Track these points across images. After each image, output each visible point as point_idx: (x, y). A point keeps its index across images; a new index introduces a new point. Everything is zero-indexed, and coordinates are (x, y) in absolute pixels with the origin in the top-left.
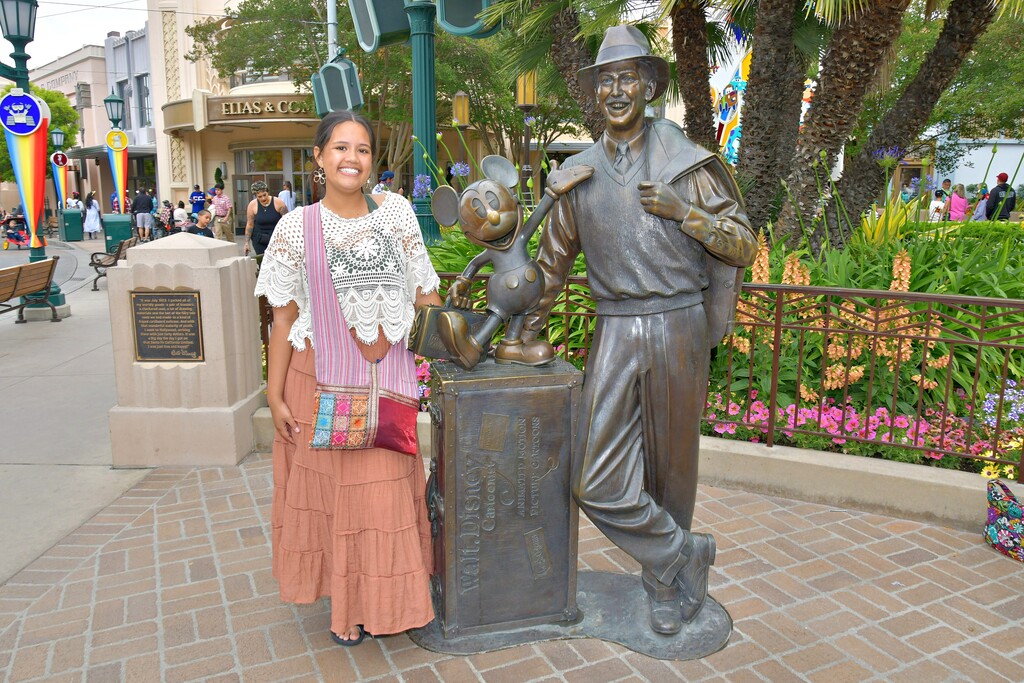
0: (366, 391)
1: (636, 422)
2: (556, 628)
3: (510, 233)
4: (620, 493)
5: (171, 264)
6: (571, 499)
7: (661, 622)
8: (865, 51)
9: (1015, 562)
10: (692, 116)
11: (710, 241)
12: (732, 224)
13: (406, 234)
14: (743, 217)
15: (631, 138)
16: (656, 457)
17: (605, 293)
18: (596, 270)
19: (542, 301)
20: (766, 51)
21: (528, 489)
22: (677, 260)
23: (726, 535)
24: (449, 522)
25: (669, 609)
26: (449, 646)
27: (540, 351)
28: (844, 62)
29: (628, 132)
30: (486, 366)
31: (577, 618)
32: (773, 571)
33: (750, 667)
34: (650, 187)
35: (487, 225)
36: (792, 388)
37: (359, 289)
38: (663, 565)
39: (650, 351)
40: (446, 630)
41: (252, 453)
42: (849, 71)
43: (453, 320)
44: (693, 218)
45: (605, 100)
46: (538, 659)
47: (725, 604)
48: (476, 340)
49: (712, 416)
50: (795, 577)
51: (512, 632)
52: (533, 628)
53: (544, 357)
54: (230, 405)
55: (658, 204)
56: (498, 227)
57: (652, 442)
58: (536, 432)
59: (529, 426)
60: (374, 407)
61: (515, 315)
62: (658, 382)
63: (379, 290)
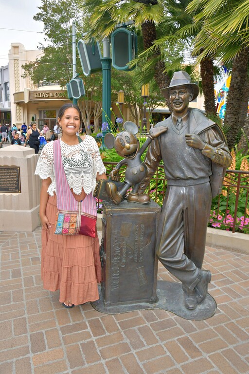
0: (76, 213)
1: (182, 227)
2: (148, 304)
3: (134, 152)
4: (174, 255)
5: (9, 157)
6: (155, 256)
7: (189, 304)
10: (207, 102)
11: (213, 158)
12: (221, 150)
13: (93, 152)
14: (227, 148)
15: (183, 116)
16: (189, 241)
17: (171, 177)
18: (167, 168)
19: (146, 178)
20: (237, 78)
22: (200, 165)
23: (215, 268)
24: (108, 263)
25: (192, 299)
26: (106, 310)
29: (182, 114)
30: (124, 203)
31: (156, 301)
32: (233, 284)
33: (223, 325)
34: (190, 136)
35: (125, 149)
36: (243, 210)
37: (74, 173)
38: (190, 283)
39: (188, 200)
40: (106, 304)
41: (38, 227)
43: (111, 186)
44: (207, 148)
45: (173, 101)
46: (141, 317)
47: (214, 297)
48: (120, 194)
49: (211, 220)
50: (242, 287)
51: (131, 305)
52: (139, 304)
53: (146, 200)
54: (30, 209)
55: (193, 143)
56: (129, 150)
57: (188, 235)
58: (142, 230)
59: (140, 227)
60: (79, 219)
61: (136, 184)
62: (191, 212)
63: (82, 174)
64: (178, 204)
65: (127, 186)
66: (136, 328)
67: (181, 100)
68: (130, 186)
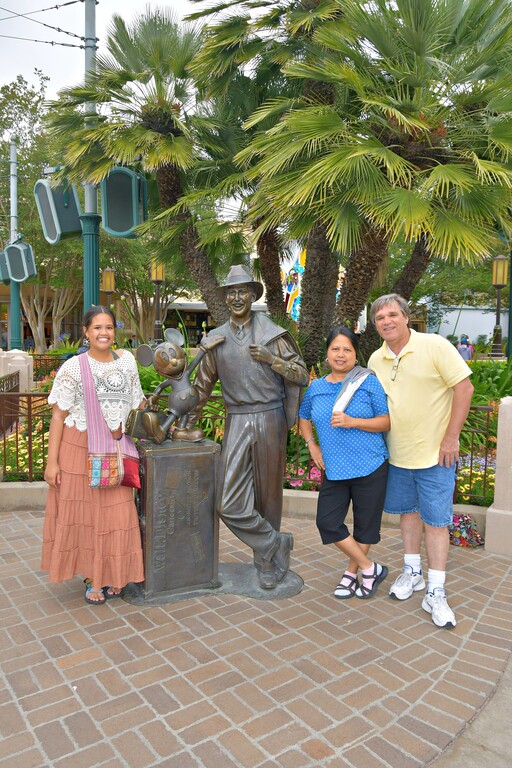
0: (114, 455)
1: (250, 471)
2: (208, 590)
3: (181, 371)
4: (242, 510)
6: (215, 513)
7: (265, 583)
8: (369, 264)
9: (453, 546)
10: (271, 295)
11: (286, 375)
12: (296, 365)
14: (302, 362)
17: (232, 402)
18: (227, 389)
20: (314, 259)
21: (192, 509)
22: (269, 384)
24: (148, 531)
25: (269, 576)
26: (148, 602)
27: (197, 434)
28: (357, 269)
29: (243, 319)
30: (168, 443)
31: (219, 585)
33: (313, 600)
34: (255, 347)
35: (170, 366)
37: (110, 401)
38: (266, 549)
39: (256, 432)
40: (146, 593)
42: (360, 274)
43: (151, 416)
44: (277, 363)
46: (200, 605)
47: (299, 574)
48: (162, 428)
49: (289, 477)
51: (184, 593)
52: (195, 591)
53: (200, 437)
55: (259, 356)
56: (175, 367)
57: (258, 482)
58: (196, 478)
59: (193, 474)
60: (121, 464)
61: (183, 415)
62: (261, 449)
63: (121, 403)
64: (244, 437)
65: (171, 418)
66: (196, 616)
67: (241, 301)
68: (177, 418)
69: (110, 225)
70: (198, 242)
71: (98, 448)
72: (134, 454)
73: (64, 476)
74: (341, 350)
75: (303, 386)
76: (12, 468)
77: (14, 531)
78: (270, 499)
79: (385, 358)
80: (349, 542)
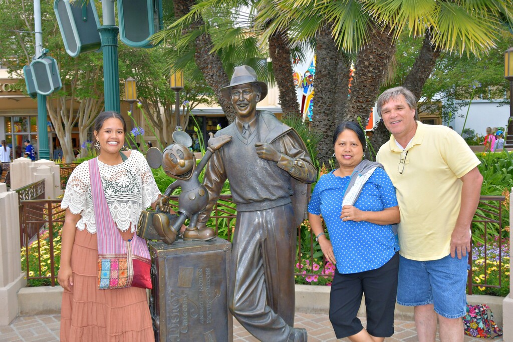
0: (125, 256)
1: (261, 267)
3: (189, 171)
8: (377, 61)
9: (469, 337)
10: (284, 96)
11: (292, 171)
12: (302, 163)
14: (308, 159)
15: (250, 120)
16: (272, 286)
17: (240, 200)
19: (207, 206)
20: (324, 59)
21: (205, 308)
22: (276, 181)
24: (162, 330)
27: (207, 233)
28: (365, 67)
29: (248, 118)
30: (179, 242)
34: (261, 145)
35: (179, 167)
37: (119, 202)
39: (265, 228)
41: (17, 317)
42: (369, 72)
43: (162, 217)
44: (283, 160)
45: (236, 102)
48: (173, 228)
53: (210, 235)
54: (5, 285)
55: (265, 154)
56: (183, 168)
57: (270, 278)
58: (208, 276)
59: (204, 272)
60: (130, 265)
61: (193, 214)
62: (271, 245)
63: (130, 203)
64: (253, 235)
67: (246, 101)
68: (187, 217)
69: (127, 36)
70: (212, 47)
71: (108, 248)
72: (146, 255)
73: (77, 279)
74: (348, 145)
75: (311, 182)
76: (35, 273)
77: (36, 335)
78: (281, 295)
79: (393, 151)
80: (362, 335)
